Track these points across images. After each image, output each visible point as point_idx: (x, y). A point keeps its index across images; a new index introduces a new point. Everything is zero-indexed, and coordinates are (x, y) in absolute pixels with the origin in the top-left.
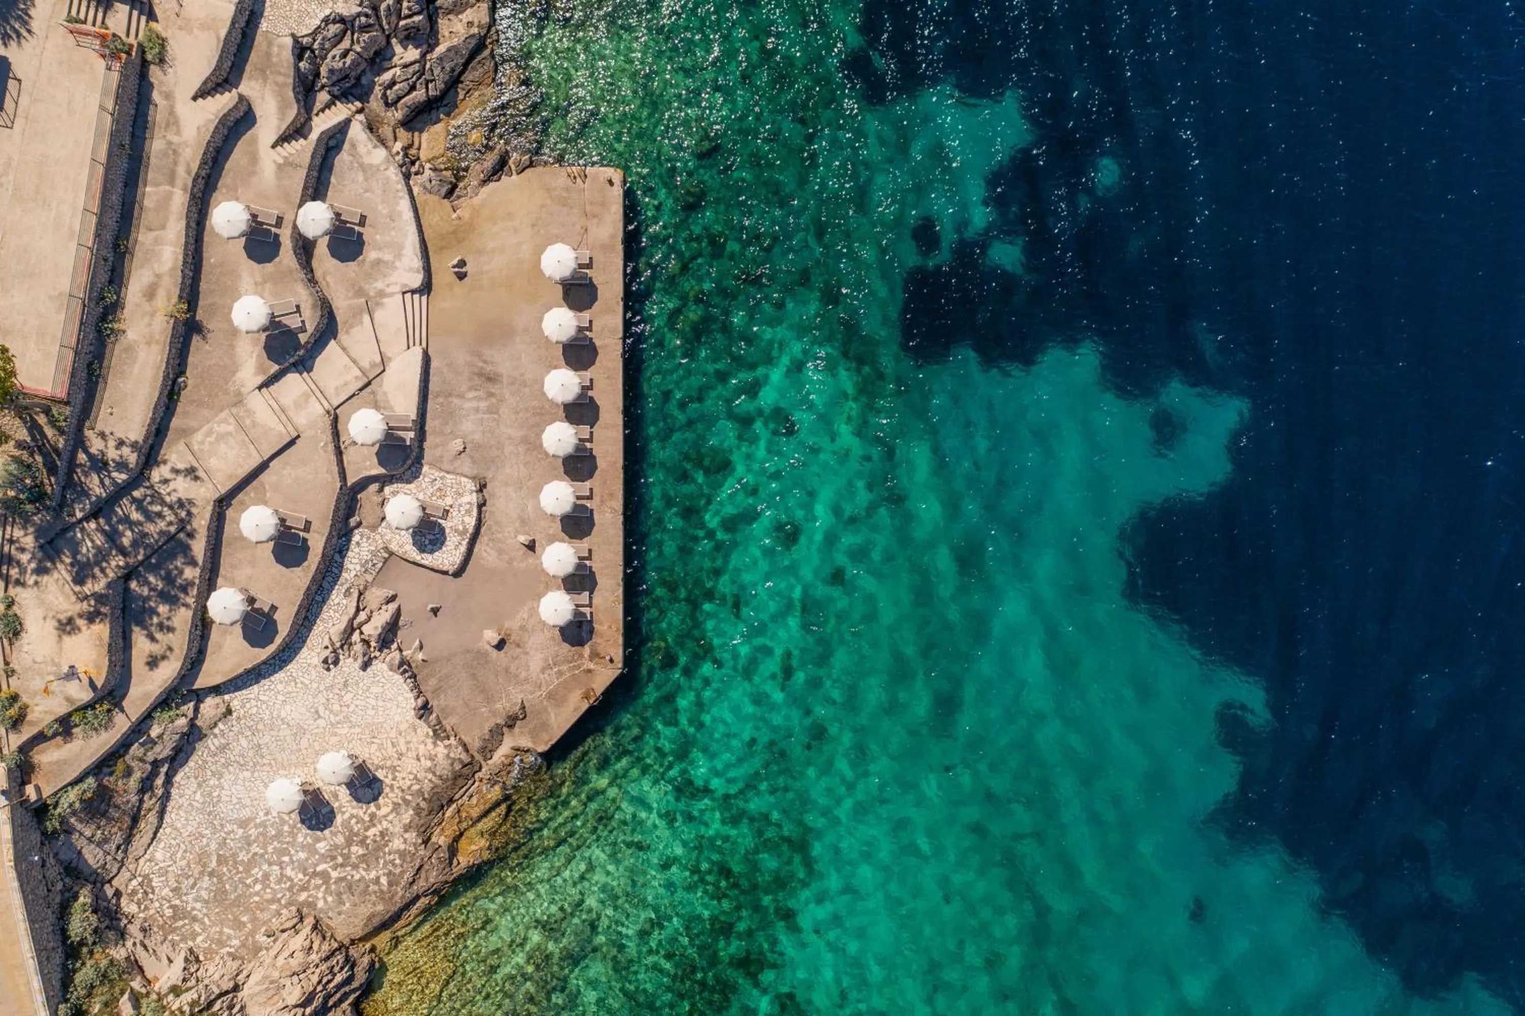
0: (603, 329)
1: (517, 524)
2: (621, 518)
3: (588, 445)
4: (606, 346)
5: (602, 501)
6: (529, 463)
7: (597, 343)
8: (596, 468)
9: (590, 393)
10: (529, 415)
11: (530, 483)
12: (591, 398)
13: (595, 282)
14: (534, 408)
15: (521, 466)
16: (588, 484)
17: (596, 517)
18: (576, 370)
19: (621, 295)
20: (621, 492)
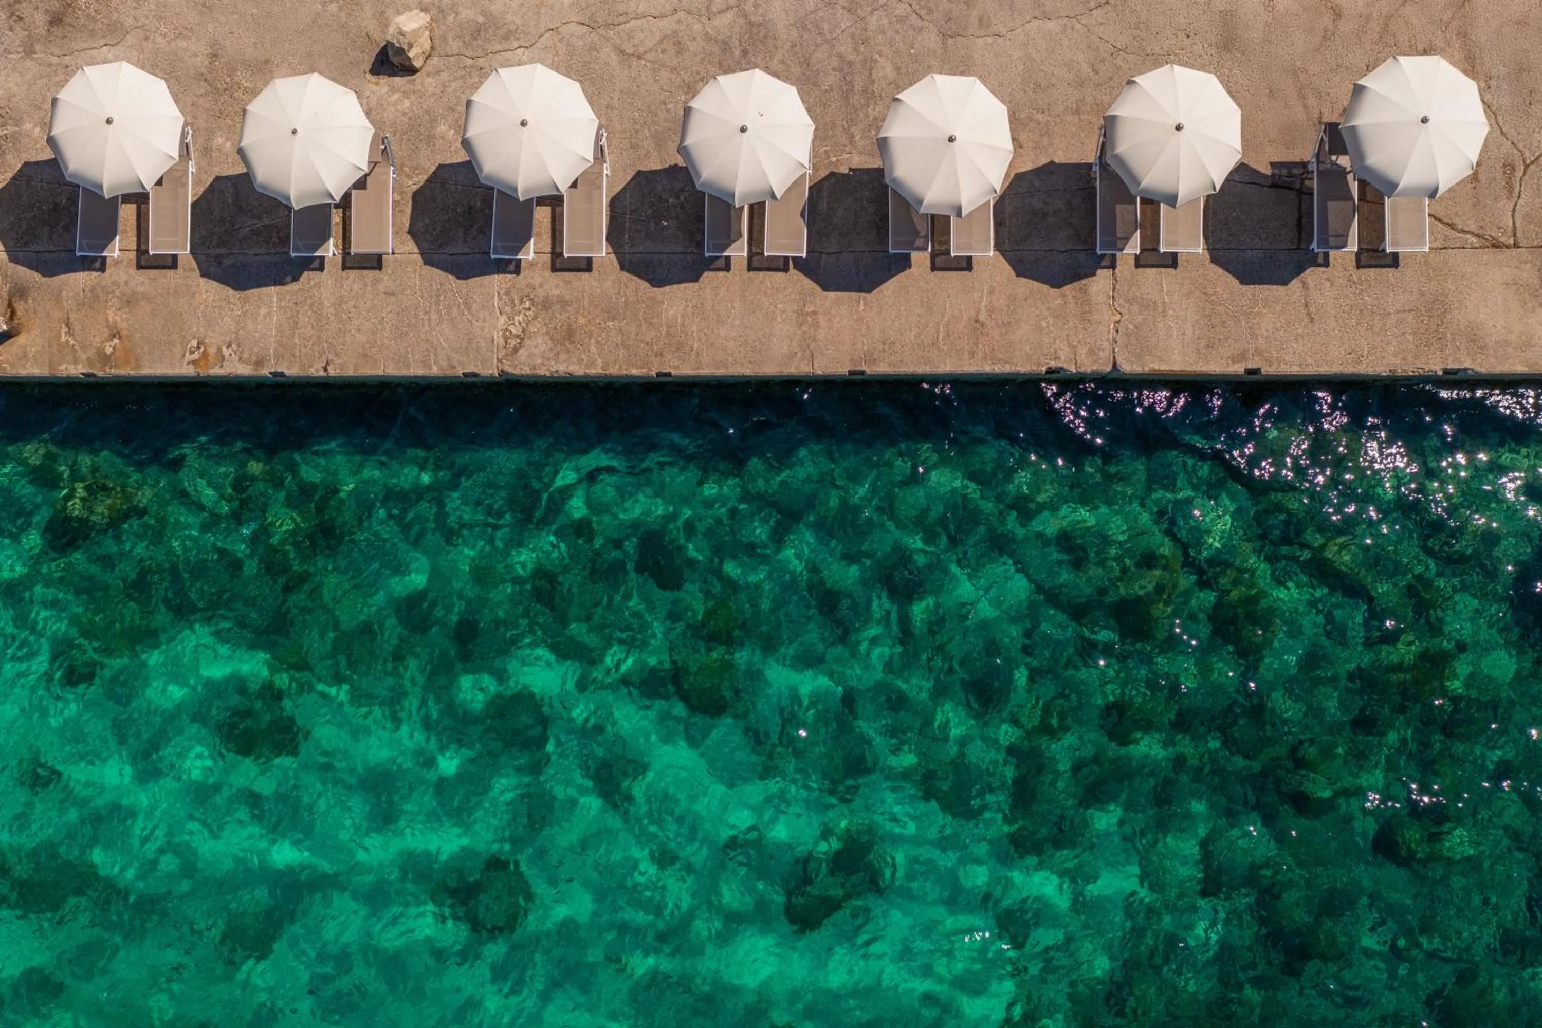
0: (1145, 305)
1: (467, 14)
2: (490, 370)
3: (739, 251)
4: (1086, 314)
5: (546, 305)
6: (680, 48)
7: (1101, 281)
8: (658, 282)
9: (920, 259)
10: (845, 48)
11: (608, 55)
12: (904, 263)
13: (1311, 275)
14: (869, 64)
15: (667, 25)
16: (602, 252)
17: (496, 282)
18: (1000, 206)
19: (1269, 370)
20: (578, 370)
